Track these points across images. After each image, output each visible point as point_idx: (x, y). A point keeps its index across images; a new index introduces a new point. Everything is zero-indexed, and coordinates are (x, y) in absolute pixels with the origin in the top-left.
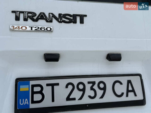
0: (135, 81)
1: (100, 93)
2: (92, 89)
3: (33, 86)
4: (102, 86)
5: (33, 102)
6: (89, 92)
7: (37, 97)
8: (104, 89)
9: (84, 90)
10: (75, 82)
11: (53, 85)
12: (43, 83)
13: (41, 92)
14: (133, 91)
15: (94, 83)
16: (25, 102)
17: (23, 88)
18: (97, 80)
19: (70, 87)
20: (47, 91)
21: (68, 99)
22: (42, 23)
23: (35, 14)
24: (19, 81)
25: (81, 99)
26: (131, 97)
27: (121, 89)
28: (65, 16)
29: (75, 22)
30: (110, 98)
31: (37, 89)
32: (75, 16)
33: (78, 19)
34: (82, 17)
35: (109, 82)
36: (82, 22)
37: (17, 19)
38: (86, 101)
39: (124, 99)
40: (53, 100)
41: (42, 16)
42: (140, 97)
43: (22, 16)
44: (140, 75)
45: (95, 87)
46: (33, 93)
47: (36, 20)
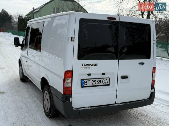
0: (108, 79)
1: (99, 83)
2: (98, 82)
3: (85, 81)
4: (100, 81)
5: (85, 85)
6: (97, 82)
7: (86, 84)
8: (100, 82)
9: (96, 82)
10: (94, 80)
11: (89, 81)
12: (87, 80)
13: (86, 83)
14: (107, 82)
15: (98, 80)
16: (83, 85)
17: (83, 82)
18: (99, 79)
19: (93, 81)
20: (88, 82)
21: (92, 84)
22: (88, 66)
23: (86, 64)
24: (82, 80)
25: (95, 84)
26: (107, 84)
27: (104, 82)
28: (93, 64)
29: (95, 65)
30: (102, 84)
31: (86, 82)
32: (95, 64)
33: (96, 65)
34: (97, 64)
35: (102, 80)
36: (97, 65)
37: (83, 66)
38: (96, 84)
39: (105, 84)
40: (89, 84)
41: (88, 65)
42: (109, 84)
43: (84, 65)
44: (109, 78)
45: (98, 81)
46: (85, 83)
47: (87, 66)
